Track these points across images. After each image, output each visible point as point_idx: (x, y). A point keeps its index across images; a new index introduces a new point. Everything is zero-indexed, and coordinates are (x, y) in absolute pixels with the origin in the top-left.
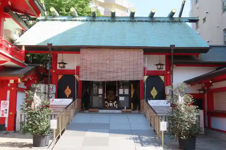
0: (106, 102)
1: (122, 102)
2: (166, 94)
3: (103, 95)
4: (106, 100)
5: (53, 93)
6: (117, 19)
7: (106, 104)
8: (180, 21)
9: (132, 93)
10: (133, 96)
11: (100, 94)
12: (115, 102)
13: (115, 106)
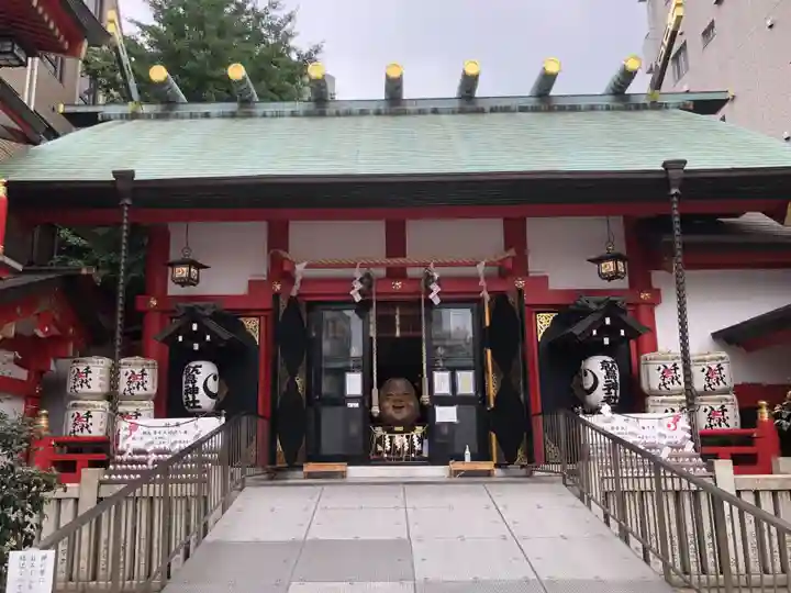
0: (379, 431)
1: (445, 430)
2: (644, 386)
3: (365, 398)
4: (378, 421)
5: (146, 398)
6: (409, 107)
7: (380, 441)
8: (656, 106)
9: (492, 391)
10: (495, 403)
11: (353, 398)
12: (419, 430)
13: (418, 447)
